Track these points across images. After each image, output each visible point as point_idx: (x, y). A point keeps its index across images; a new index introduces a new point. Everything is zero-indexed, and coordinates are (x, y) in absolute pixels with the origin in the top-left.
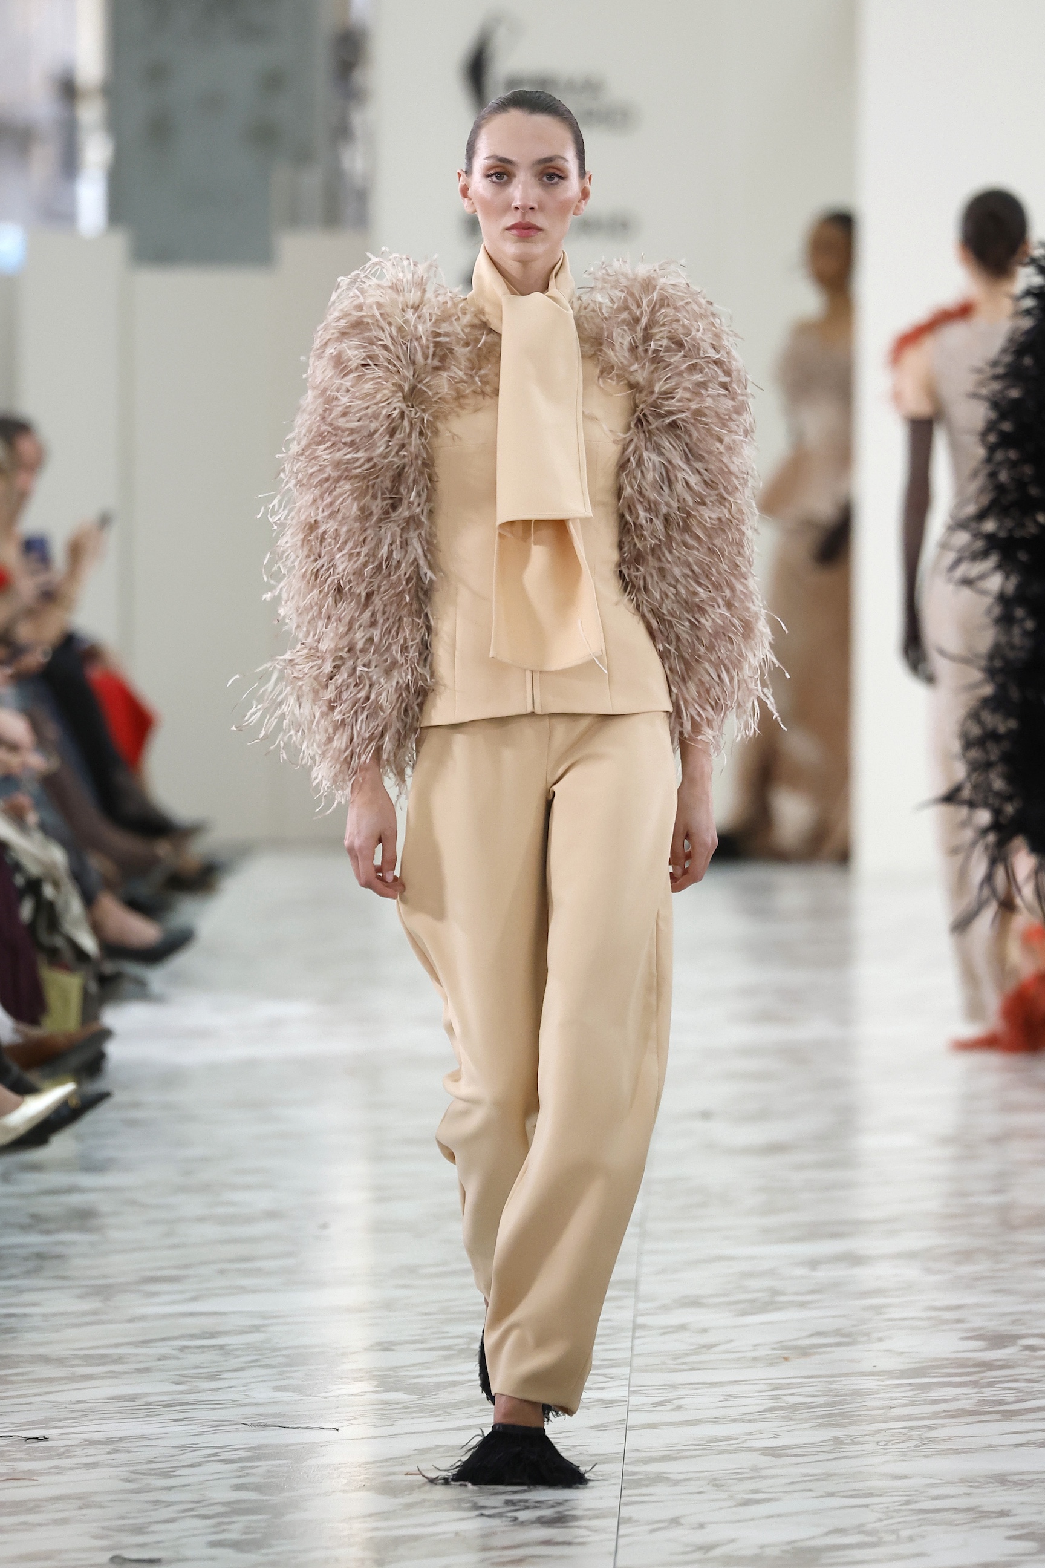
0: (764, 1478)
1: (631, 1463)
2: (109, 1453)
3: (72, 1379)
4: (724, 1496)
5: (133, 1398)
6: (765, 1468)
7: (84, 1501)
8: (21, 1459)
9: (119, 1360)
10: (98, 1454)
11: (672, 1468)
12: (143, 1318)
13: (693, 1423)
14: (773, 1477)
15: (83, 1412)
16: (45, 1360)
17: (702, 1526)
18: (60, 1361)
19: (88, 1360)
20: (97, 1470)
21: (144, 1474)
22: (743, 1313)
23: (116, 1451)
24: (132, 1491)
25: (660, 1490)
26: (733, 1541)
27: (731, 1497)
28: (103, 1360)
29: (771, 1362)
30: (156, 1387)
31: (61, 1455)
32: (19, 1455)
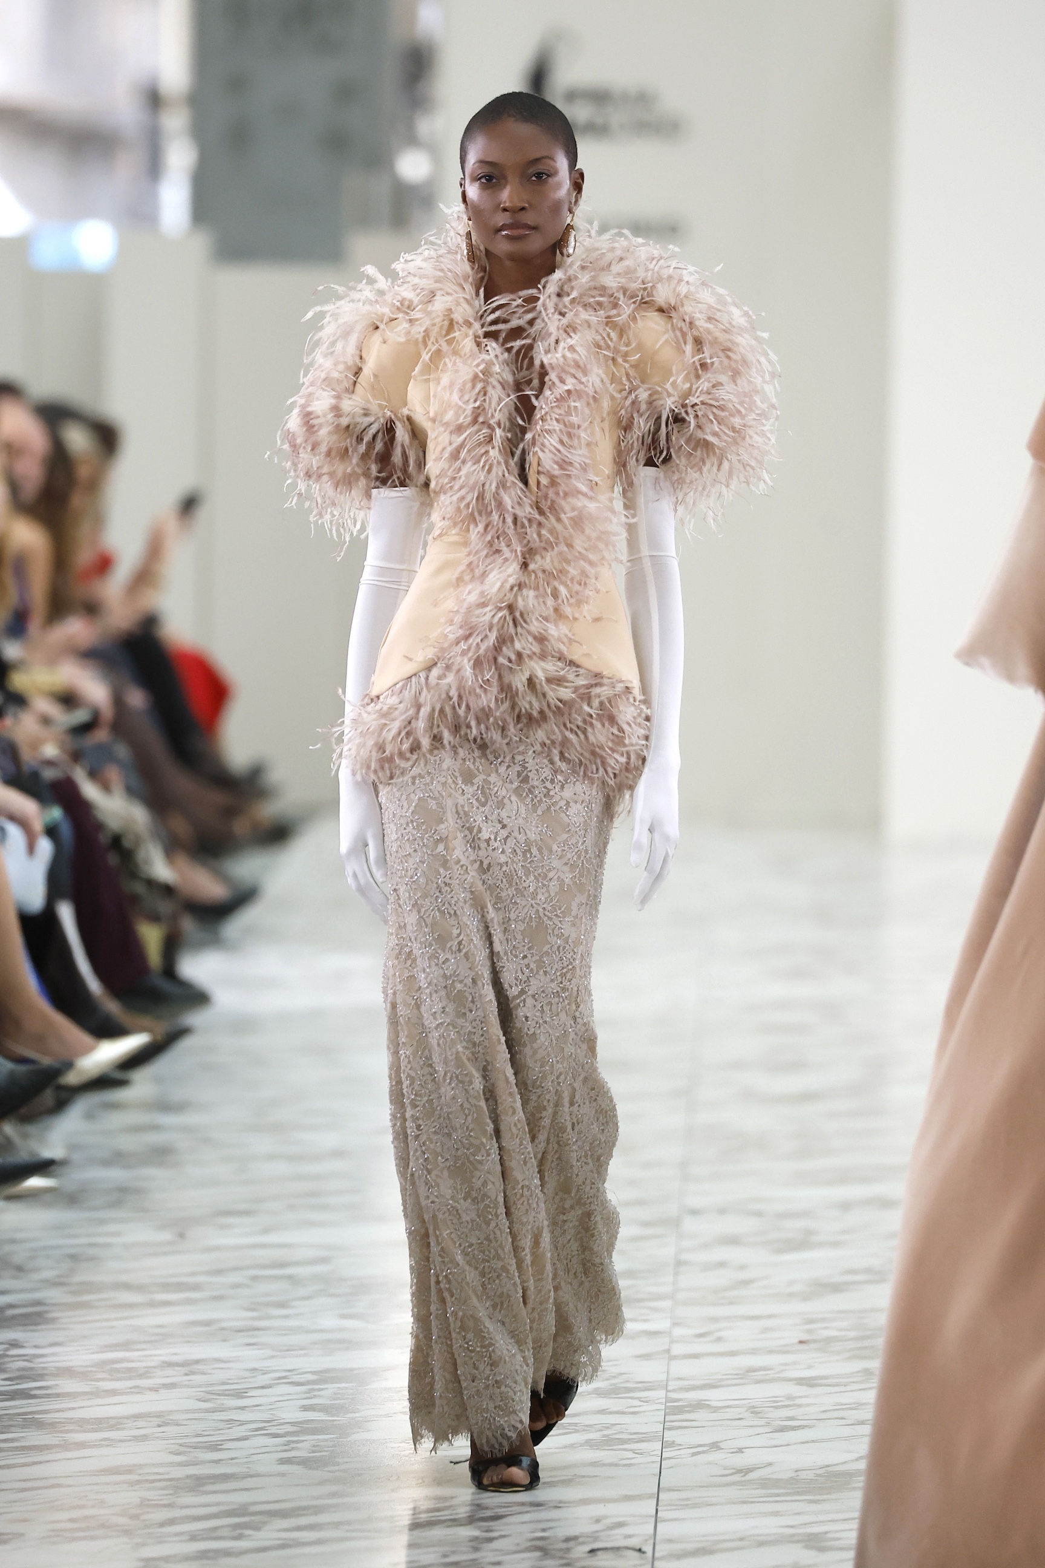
0: (800, 1406)
1: (674, 1391)
2: (186, 1375)
3: (152, 1304)
4: (762, 1422)
5: (207, 1323)
6: (800, 1397)
7: (163, 1419)
8: (103, 1379)
9: (196, 1287)
10: (174, 1375)
11: (714, 1396)
12: (217, 1248)
13: (732, 1354)
14: (808, 1405)
15: (163, 1337)
16: (127, 1287)
17: (740, 1450)
18: (140, 1288)
19: (166, 1287)
20: (174, 1390)
21: (219, 1395)
22: (779, 1251)
23: (192, 1373)
24: (207, 1411)
25: (701, 1416)
26: (770, 1464)
27: (768, 1424)
28: (181, 1287)
29: (806, 1297)
30: (229, 1314)
31: (141, 1376)
32: (100, 1376)
